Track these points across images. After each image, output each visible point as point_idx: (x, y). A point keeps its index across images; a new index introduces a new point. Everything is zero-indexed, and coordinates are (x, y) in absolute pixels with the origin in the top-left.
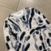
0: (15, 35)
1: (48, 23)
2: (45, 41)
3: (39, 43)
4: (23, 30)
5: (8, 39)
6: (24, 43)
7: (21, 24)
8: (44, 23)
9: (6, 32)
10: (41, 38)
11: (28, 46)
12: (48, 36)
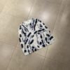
0: (25, 34)
1: (46, 28)
2: (44, 39)
3: (40, 40)
4: (30, 31)
5: (21, 36)
6: (30, 39)
7: (29, 28)
8: (44, 27)
9: (20, 32)
10: (41, 37)
11: (33, 41)
12: (46, 36)
